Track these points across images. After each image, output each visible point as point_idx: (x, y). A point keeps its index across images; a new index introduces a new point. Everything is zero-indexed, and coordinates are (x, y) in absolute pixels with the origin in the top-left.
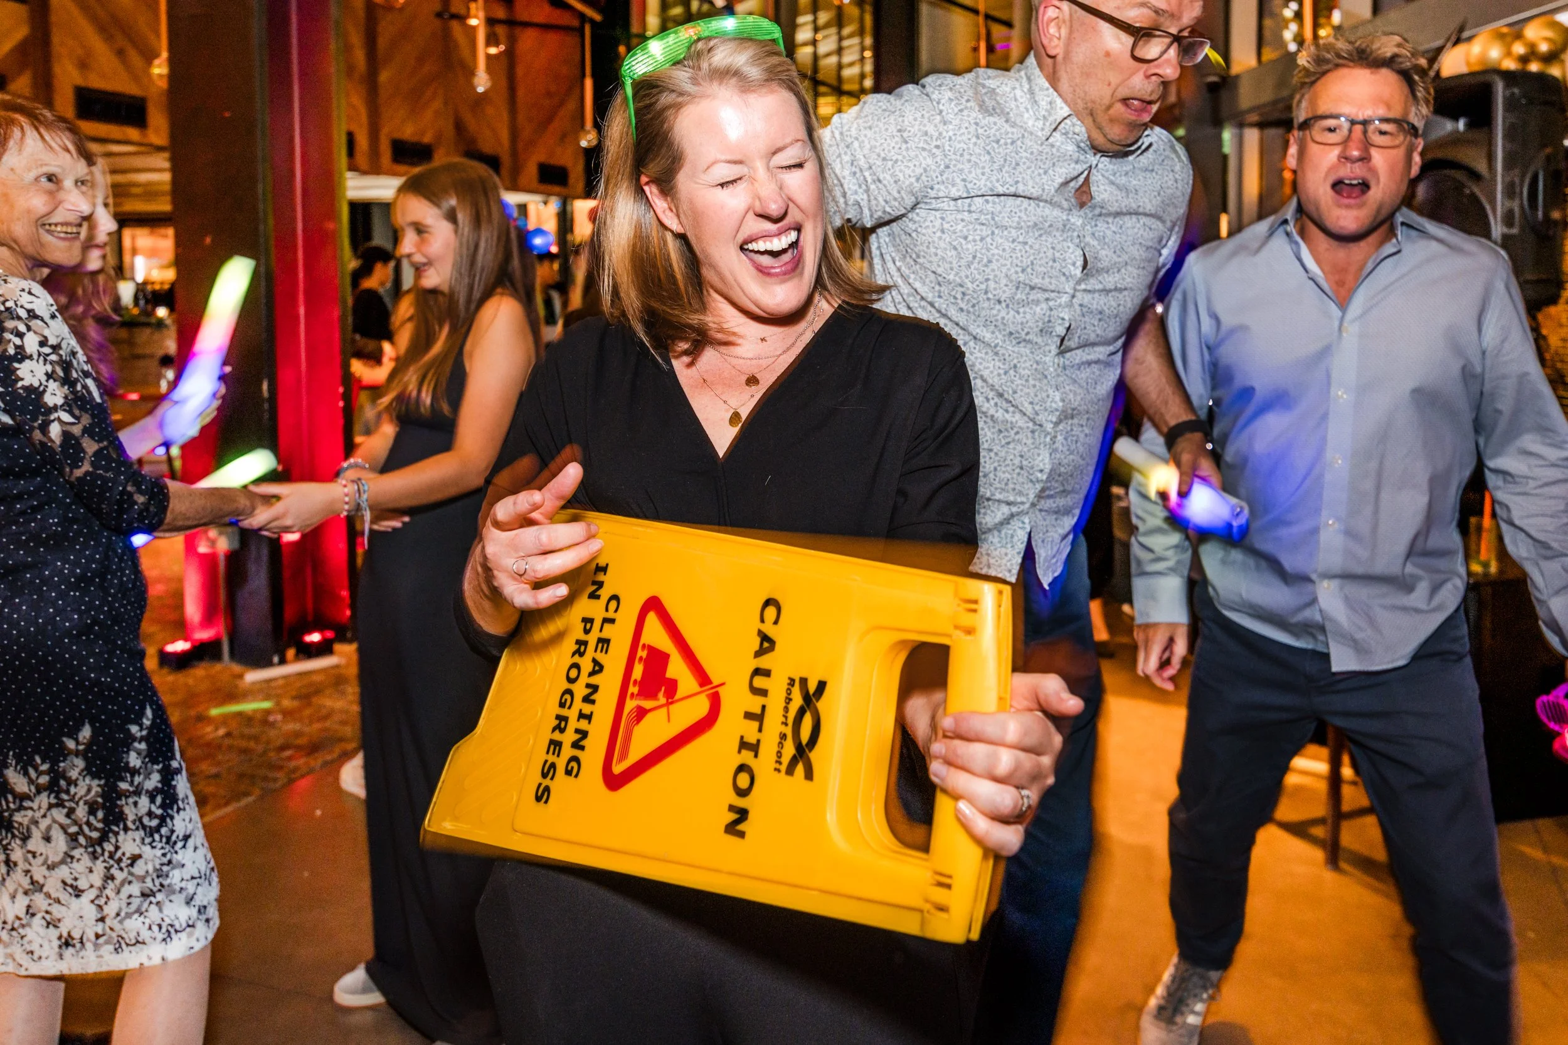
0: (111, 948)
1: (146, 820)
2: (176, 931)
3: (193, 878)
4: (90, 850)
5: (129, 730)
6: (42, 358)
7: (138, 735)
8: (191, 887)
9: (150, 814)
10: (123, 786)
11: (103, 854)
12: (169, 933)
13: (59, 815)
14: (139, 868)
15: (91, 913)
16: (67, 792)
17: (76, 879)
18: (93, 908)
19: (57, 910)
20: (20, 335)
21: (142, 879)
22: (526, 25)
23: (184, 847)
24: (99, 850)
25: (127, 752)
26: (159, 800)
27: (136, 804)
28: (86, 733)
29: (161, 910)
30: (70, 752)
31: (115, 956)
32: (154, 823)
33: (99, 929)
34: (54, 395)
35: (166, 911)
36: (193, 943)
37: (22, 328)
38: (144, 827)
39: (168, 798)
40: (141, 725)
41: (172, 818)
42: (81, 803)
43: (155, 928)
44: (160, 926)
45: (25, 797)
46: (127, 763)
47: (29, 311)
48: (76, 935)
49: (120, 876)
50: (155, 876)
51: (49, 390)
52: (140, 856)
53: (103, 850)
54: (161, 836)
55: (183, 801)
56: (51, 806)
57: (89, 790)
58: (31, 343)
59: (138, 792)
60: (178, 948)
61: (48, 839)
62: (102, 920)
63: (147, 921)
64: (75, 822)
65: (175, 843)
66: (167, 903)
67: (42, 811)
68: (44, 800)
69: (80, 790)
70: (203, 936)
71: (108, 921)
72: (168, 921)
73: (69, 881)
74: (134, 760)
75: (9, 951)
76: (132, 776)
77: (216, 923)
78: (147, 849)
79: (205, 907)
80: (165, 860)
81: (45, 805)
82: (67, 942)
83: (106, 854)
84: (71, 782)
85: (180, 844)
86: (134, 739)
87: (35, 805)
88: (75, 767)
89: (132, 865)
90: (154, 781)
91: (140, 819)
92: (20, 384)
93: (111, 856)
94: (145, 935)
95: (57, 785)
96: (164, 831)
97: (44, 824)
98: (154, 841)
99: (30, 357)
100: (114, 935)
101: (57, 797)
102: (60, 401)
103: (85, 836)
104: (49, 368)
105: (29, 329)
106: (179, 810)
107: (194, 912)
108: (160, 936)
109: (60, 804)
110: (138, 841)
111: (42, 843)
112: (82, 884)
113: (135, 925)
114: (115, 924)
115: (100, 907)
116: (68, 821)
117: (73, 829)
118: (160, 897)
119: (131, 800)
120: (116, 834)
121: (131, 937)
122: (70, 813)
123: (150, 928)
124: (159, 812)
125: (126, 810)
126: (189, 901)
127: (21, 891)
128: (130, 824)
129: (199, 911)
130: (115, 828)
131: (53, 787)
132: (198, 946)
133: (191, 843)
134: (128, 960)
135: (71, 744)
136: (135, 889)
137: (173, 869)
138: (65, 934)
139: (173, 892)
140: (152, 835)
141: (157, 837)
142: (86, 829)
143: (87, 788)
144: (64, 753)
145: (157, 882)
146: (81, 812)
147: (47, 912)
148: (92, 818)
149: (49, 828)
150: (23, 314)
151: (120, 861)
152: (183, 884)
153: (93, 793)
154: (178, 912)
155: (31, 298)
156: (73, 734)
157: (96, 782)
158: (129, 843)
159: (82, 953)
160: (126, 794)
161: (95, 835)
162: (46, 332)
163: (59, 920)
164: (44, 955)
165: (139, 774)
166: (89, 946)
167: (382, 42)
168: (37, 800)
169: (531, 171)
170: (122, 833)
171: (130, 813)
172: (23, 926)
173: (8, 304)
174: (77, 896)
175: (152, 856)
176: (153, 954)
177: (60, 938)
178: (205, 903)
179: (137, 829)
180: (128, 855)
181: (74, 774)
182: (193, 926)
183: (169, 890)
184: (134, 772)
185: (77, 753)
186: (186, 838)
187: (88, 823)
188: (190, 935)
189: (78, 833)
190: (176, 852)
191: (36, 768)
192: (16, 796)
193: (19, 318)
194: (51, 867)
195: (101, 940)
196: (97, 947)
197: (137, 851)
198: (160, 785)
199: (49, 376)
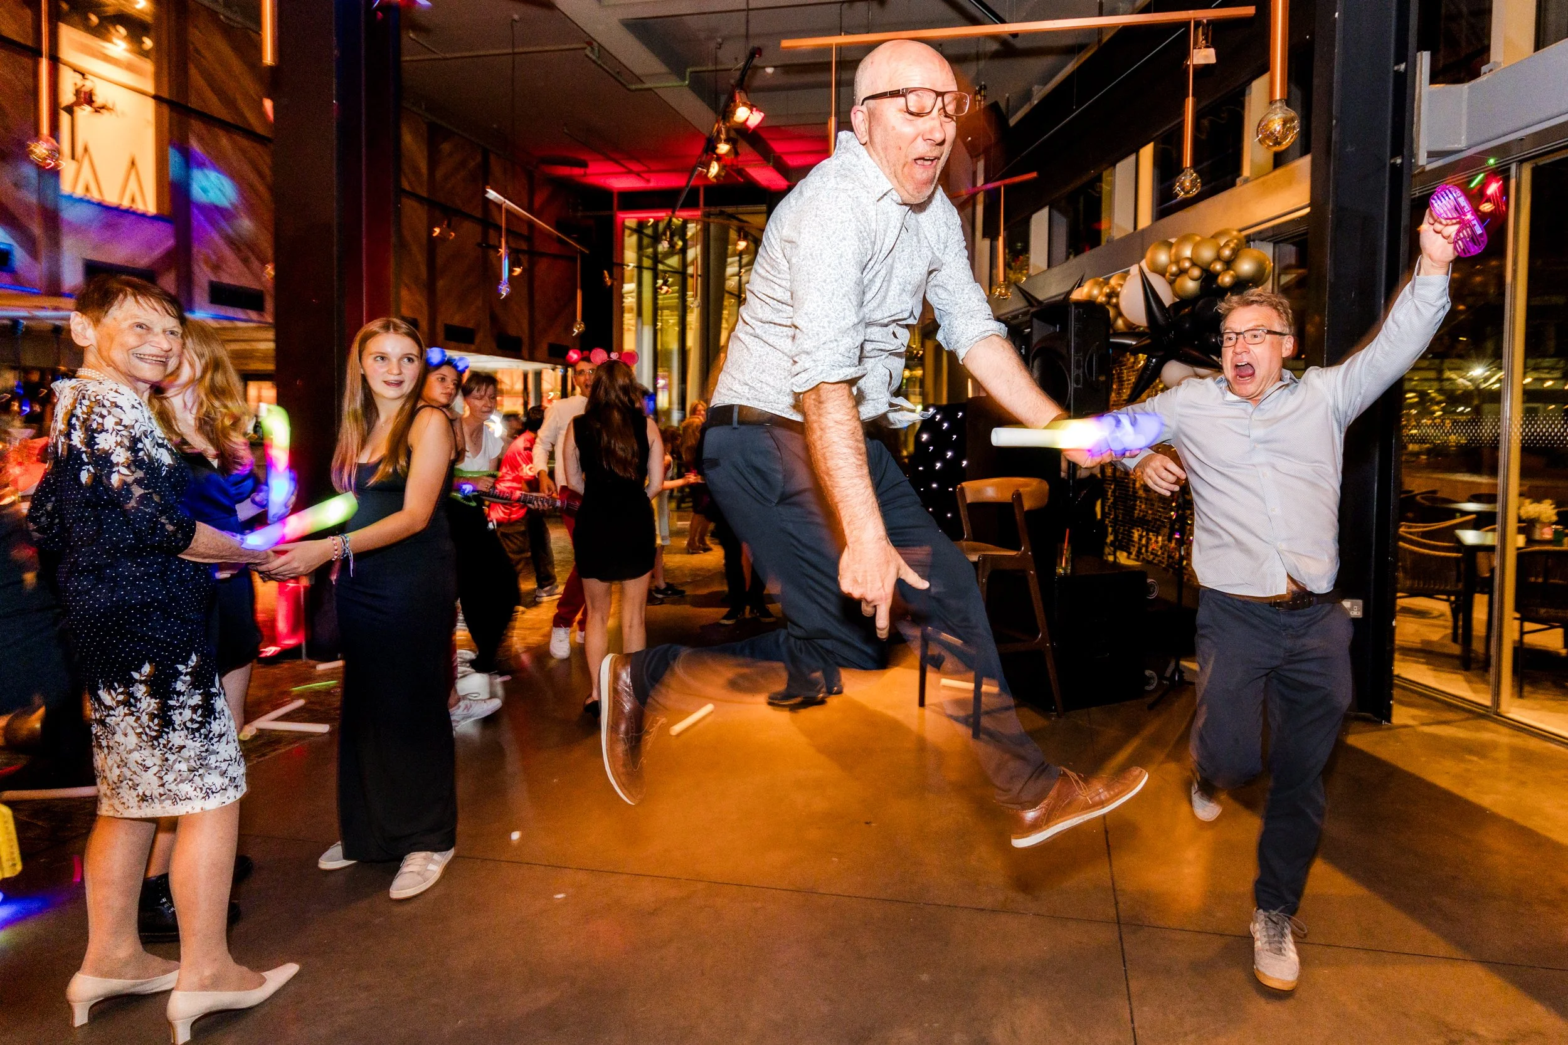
0: (170, 802)
1: (189, 724)
2: (213, 793)
3: (225, 760)
4: (150, 743)
5: (177, 668)
6: (114, 433)
7: (184, 671)
8: (224, 766)
9: (192, 720)
10: (172, 703)
11: (159, 746)
12: (208, 793)
13: (131, 720)
14: (185, 753)
15: (156, 781)
16: (135, 706)
17: (144, 760)
18: (155, 778)
19: (137, 780)
20: (103, 417)
21: (188, 760)
22: (543, 255)
23: (219, 741)
24: (156, 743)
25: (175, 682)
26: (200, 712)
27: (181, 714)
28: (147, 669)
29: (202, 780)
30: (136, 681)
31: (172, 807)
32: (196, 726)
33: (161, 790)
34: (120, 456)
35: (205, 780)
36: (225, 799)
37: (105, 412)
38: (187, 728)
39: (208, 711)
40: (187, 666)
41: (210, 723)
42: (144, 714)
43: (198, 790)
44: (201, 789)
45: (111, 708)
46: (175, 688)
47: (112, 403)
48: (148, 793)
49: (172, 758)
50: (196, 759)
51: (116, 453)
52: (184, 747)
53: (159, 744)
54: (201, 735)
55: (219, 713)
56: (125, 715)
57: (149, 706)
58: (109, 423)
59: (182, 706)
60: (213, 803)
61: (126, 735)
62: (163, 785)
63: (194, 785)
64: (141, 726)
65: (212, 739)
66: (207, 774)
67: (121, 718)
68: (122, 710)
69: (143, 705)
70: (233, 796)
71: (167, 786)
72: (207, 786)
73: (140, 762)
74: (180, 686)
75: (110, 802)
76: (178, 696)
77: (244, 788)
78: (189, 743)
79: (235, 778)
80: (203, 749)
81: (122, 714)
82: (144, 798)
83: (161, 746)
84: (137, 700)
85: (215, 740)
86: (181, 674)
87: (116, 713)
88: (140, 690)
89: (179, 752)
90: (196, 700)
91: (185, 724)
92: (96, 447)
93: (165, 746)
94: (192, 794)
95: (129, 702)
96: (202, 731)
97: (123, 725)
98: (195, 737)
99: (107, 431)
100: (172, 794)
101: (129, 709)
102: (122, 460)
103: (147, 734)
104: (119, 439)
105: (109, 413)
106: (215, 719)
107: (227, 781)
108: (202, 795)
109: (132, 714)
110: (183, 738)
111: (123, 737)
112: (148, 763)
113: (186, 788)
114: (173, 787)
115: (161, 778)
116: (136, 725)
117: (140, 730)
118: (201, 771)
119: (177, 712)
120: (167, 733)
121: (183, 795)
122: (138, 718)
123: (195, 790)
124: (200, 719)
125: (174, 718)
126: (223, 774)
127: (115, 765)
128: (176, 727)
129: (230, 780)
130: (167, 730)
131: (126, 703)
132: (228, 802)
133: (224, 739)
134: (180, 810)
135: (136, 675)
136: (183, 767)
137: (210, 754)
138: (141, 794)
139: (211, 768)
140: (194, 734)
141: (197, 735)
142: (147, 730)
143: (148, 704)
144: (133, 682)
145: (198, 763)
146: (145, 718)
147: (130, 780)
148: (151, 724)
149: (125, 728)
150: (107, 404)
151: (171, 749)
152: (218, 764)
153: (151, 708)
154: (214, 780)
155: (117, 395)
156: (138, 669)
157: (153, 700)
158: (177, 738)
159: (153, 805)
160: (173, 708)
161: (154, 734)
162: (123, 416)
163: (138, 785)
164: (130, 805)
165: (184, 695)
166: (156, 800)
167: (440, 261)
168: (118, 710)
169: (543, 348)
170: (171, 732)
171: (177, 719)
172: (118, 788)
173: (98, 398)
174: (146, 771)
175: (194, 747)
176: (197, 806)
177: (138, 796)
178: (235, 775)
179: (182, 729)
180: (176, 746)
181: (139, 695)
182: (225, 789)
183: (207, 767)
184: (180, 694)
185: (141, 682)
186: (221, 736)
187: (148, 726)
188: (222, 795)
189: (141, 733)
190: (213, 745)
191: (115, 690)
192: (106, 707)
193: (104, 406)
194: (130, 752)
195: (163, 797)
196: (161, 802)
197: (182, 744)
198: (200, 703)
199: (118, 444)
